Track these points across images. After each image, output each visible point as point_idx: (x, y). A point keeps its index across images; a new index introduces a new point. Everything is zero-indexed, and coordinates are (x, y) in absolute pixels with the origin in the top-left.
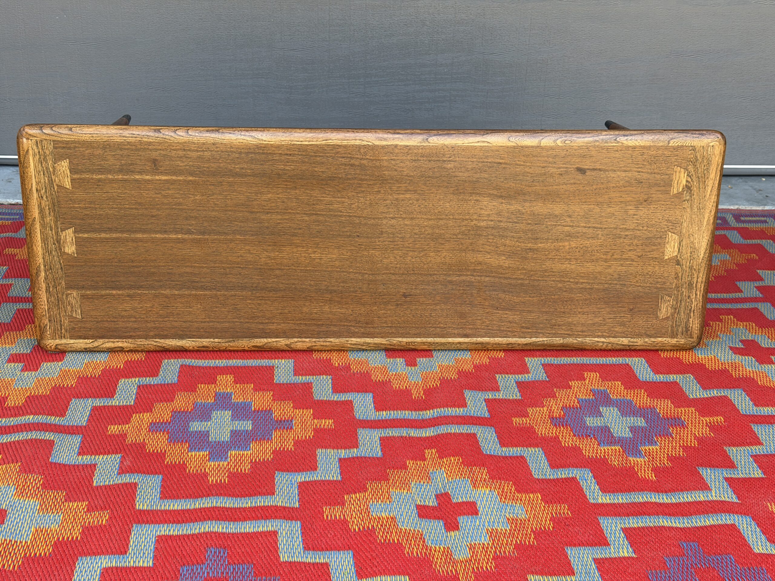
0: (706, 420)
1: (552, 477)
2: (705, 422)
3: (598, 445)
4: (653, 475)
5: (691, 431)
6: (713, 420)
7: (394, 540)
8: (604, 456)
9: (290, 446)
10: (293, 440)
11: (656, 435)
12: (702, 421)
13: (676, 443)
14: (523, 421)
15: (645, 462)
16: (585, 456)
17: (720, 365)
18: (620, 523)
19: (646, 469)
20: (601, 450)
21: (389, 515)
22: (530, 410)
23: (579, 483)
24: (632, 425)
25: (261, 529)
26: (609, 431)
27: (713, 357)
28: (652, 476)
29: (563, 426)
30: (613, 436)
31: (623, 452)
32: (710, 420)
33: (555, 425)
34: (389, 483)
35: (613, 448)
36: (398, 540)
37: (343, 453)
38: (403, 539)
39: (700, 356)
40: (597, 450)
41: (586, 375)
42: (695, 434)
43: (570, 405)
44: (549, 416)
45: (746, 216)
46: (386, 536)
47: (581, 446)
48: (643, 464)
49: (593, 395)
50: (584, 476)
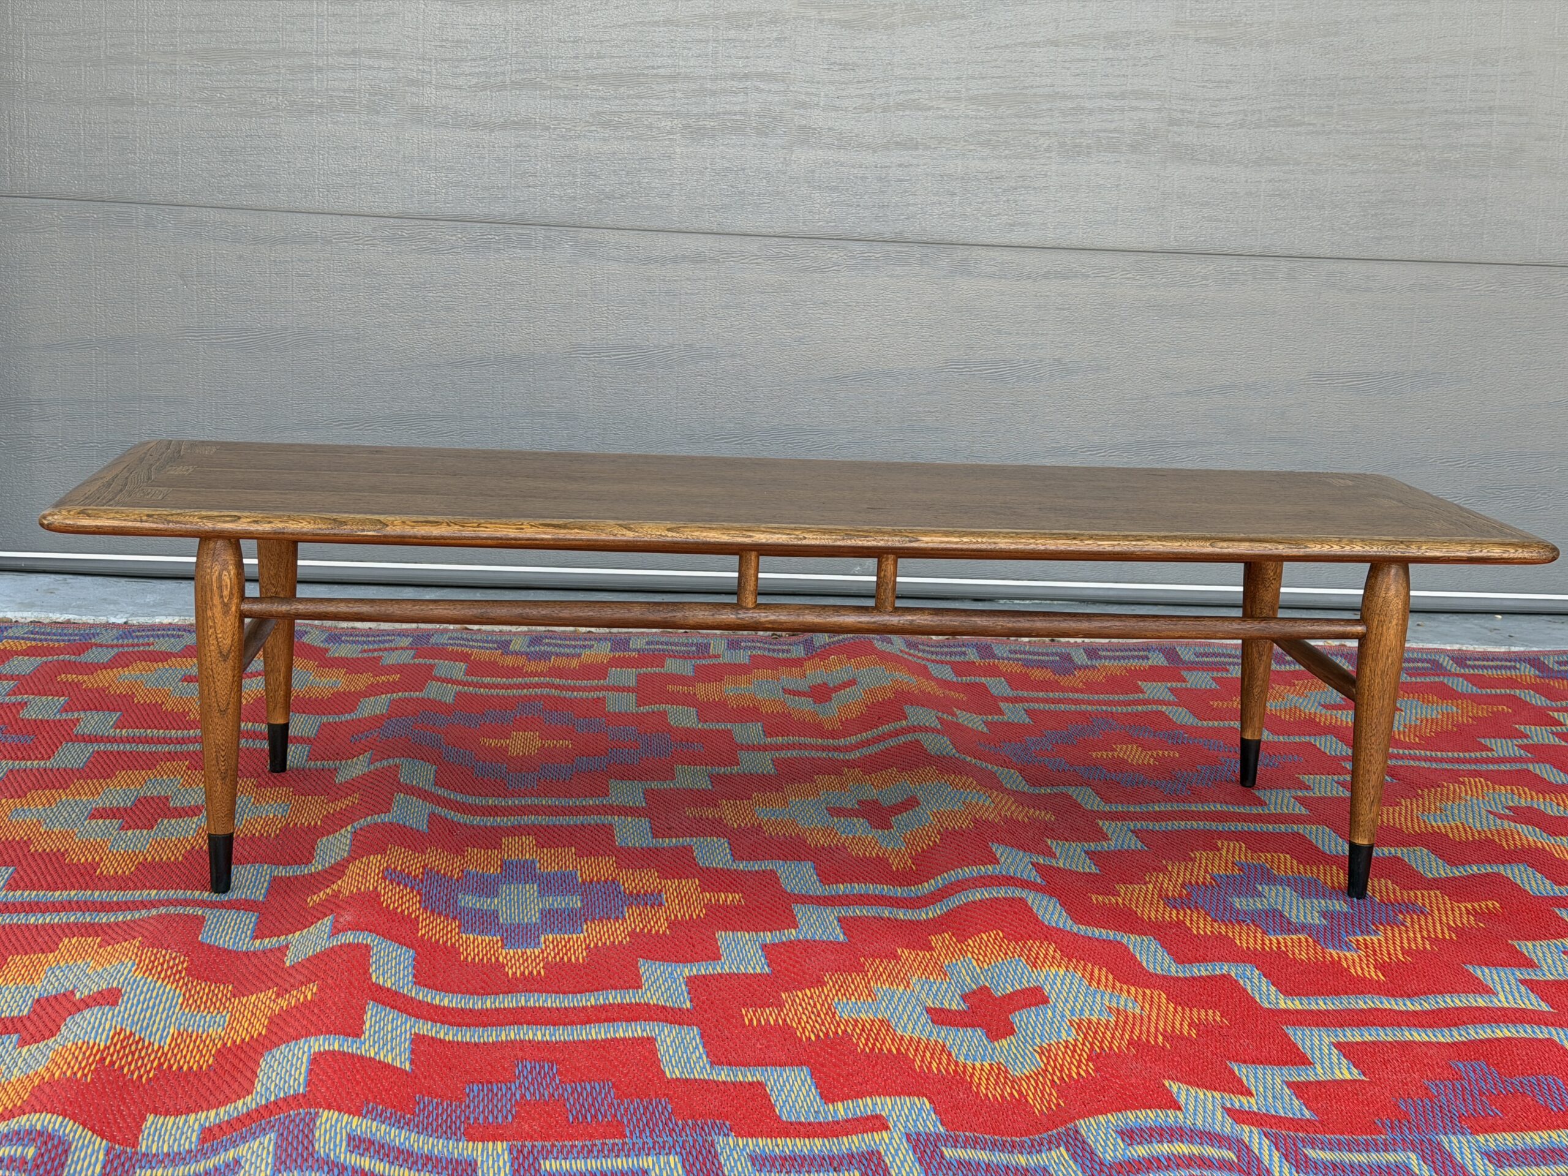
0: (1466, 907)
1: (1181, 975)
2: (1463, 909)
3: (1264, 932)
4: (1380, 975)
5: (1440, 920)
6: (1480, 906)
7: (890, 1051)
8: (1279, 948)
9: (663, 927)
10: (667, 920)
11: (1374, 924)
12: (1459, 907)
13: (1414, 934)
14: (1110, 900)
15: (1359, 956)
16: (1241, 947)
17: (1476, 834)
18: (1328, 1036)
19: (1364, 966)
20: (1270, 940)
21: (875, 1016)
22: (1121, 888)
23: (1236, 981)
24: (1324, 909)
25: (620, 1034)
26: (1282, 916)
27: (1460, 825)
28: (1377, 975)
29: (1189, 908)
30: (1289, 923)
31: (1314, 941)
32: (1473, 906)
33: (1175, 907)
34: (867, 976)
35: (1294, 937)
36: (898, 1050)
37: (768, 937)
38: (908, 1049)
39: (1434, 824)
40: (1263, 940)
41: (1219, 844)
42: (1448, 924)
43: (1197, 883)
44: (1160, 896)
45: (1475, 659)
46: (874, 1045)
47: (1230, 934)
48: (1357, 960)
49: (1240, 870)
50: (1244, 973)
